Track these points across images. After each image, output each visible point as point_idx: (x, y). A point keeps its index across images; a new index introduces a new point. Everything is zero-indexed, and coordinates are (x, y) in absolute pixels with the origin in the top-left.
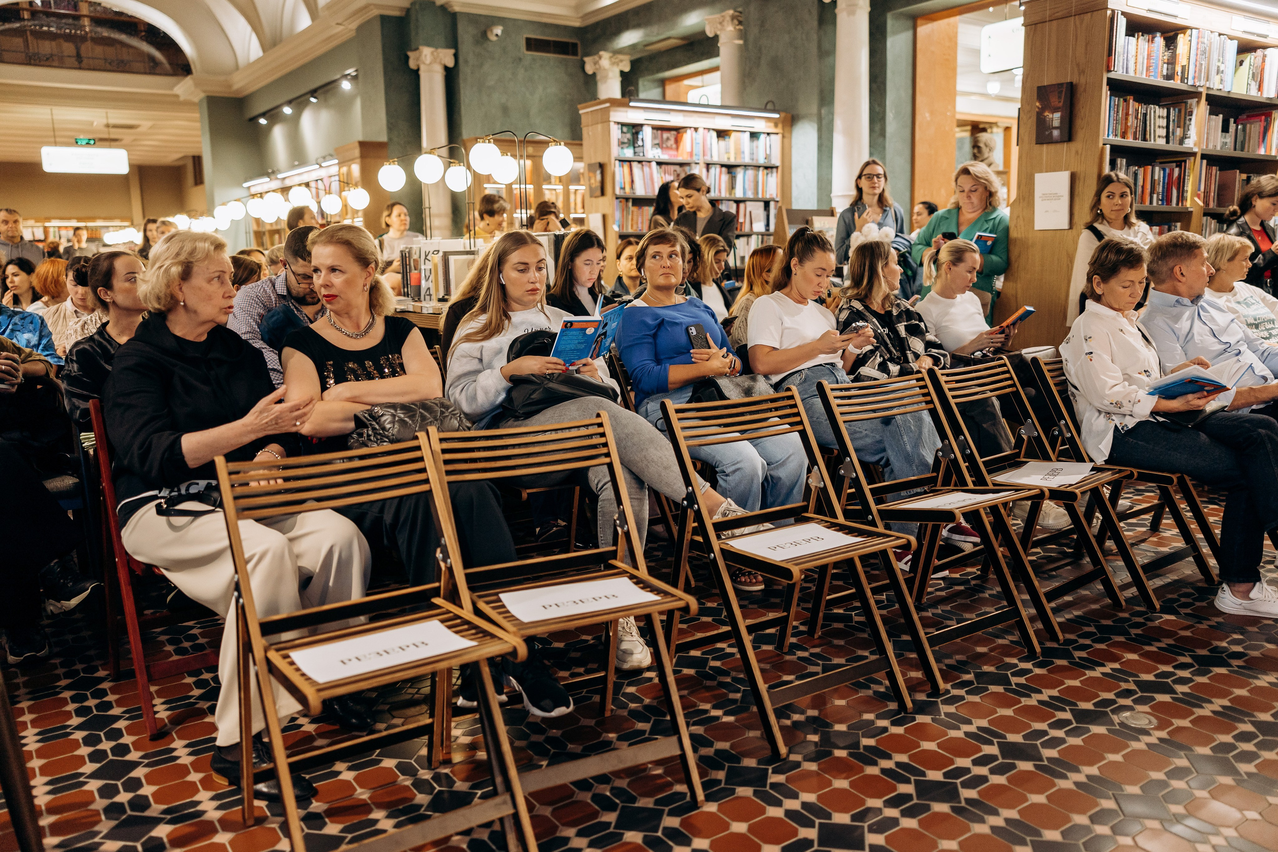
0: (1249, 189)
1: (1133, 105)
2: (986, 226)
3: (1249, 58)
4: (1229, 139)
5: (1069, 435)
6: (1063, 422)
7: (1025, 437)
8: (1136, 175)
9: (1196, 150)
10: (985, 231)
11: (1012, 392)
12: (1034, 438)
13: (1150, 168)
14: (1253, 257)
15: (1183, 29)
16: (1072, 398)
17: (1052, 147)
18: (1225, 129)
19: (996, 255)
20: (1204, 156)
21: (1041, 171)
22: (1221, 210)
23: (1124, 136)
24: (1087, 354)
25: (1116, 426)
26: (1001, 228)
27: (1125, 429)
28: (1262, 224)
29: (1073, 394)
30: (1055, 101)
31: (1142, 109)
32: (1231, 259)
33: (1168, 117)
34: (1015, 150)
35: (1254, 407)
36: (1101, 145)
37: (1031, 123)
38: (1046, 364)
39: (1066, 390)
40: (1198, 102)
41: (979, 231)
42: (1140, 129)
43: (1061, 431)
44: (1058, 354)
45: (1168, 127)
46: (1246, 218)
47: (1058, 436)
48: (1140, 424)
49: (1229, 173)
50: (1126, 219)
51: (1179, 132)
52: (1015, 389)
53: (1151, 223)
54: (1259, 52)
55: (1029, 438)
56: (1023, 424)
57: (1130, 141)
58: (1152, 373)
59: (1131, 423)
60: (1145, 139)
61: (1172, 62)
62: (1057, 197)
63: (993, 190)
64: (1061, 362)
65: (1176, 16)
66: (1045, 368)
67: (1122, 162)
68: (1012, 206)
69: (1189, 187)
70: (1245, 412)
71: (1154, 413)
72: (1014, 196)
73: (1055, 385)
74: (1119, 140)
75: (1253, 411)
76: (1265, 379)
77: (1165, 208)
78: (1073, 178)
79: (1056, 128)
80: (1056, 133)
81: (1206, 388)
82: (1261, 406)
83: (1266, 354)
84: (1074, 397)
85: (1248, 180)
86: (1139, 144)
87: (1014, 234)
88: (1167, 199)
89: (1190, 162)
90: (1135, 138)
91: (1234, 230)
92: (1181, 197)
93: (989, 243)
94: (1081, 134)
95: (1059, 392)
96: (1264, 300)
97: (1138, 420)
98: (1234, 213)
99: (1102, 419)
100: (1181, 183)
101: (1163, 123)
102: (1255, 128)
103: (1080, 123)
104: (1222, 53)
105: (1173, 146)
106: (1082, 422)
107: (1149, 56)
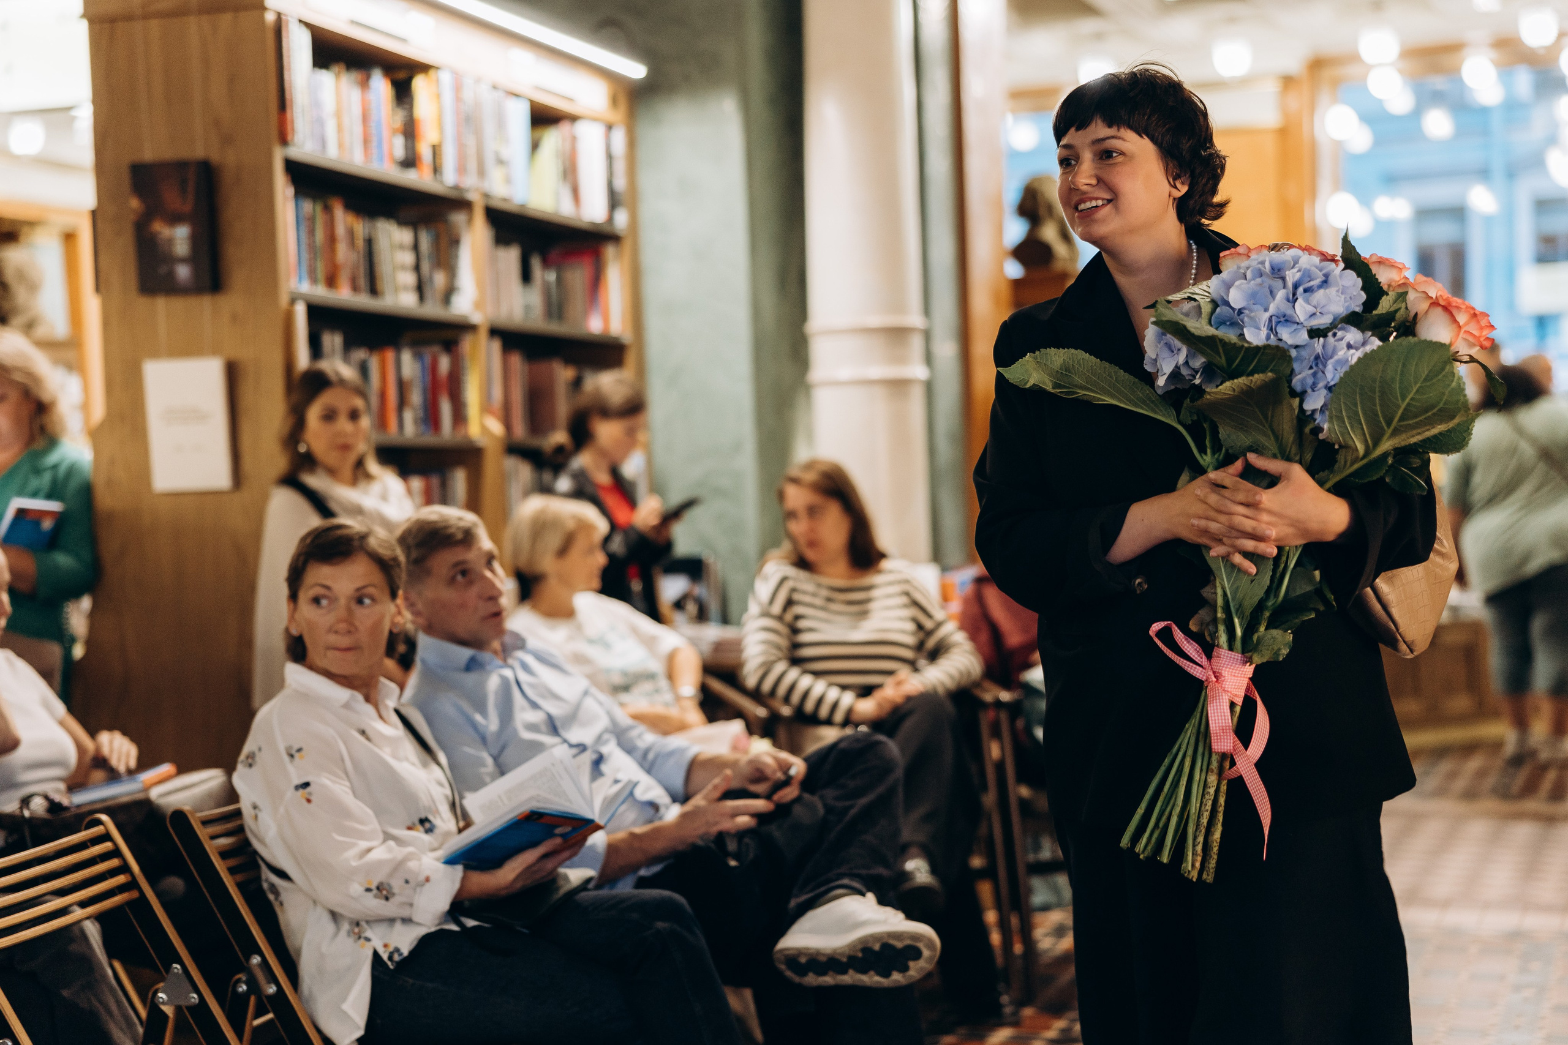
0: (583, 400)
1: (342, 218)
2: (34, 483)
3: (552, 138)
4: (534, 298)
5: (272, 989)
6: (256, 960)
7: (168, 1010)
8: (364, 369)
9: (477, 318)
10: (34, 495)
11: (129, 903)
12: (191, 1008)
13: (390, 355)
14: (607, 540)
15: (423, 68)
16: (271, 897)
17: (178, 304)
18: (526, 276)
19: (66, 550)
20: (495, 332)
21: (156, 354)
22: (535, 442)
23: (331, 281)
24: (297, 788)
25: (376, 955)
26: (73, 485)
27: (396, 958)
28: (615, 472)
29: (274, 889)
30: (172, 199)
31: (360, 227)
32: (563, 551)
33: (416, 247)
34: (92, 306)
35: (643, 872)
36: (284, 300)
37: (125, 244)
38: (205, 823)
39: (258, 878)
40: (470, 221)
41: (21, 493)
42: (362, 271)
43: (252, 983)
44: (231, 795)
45: (417, 268)
46: (582, 460)
47: (246, 996)
48: (425, 943)
49: (542, 367)
50: (360, 464)
51: (440, 279)
52: (134, 894)
53: (404, 472)
54: (564, 128)
55: (178, 1010)
56: (163, 979)
57: (344, 296)
58: (437, 821)
59: (404, 940)
60: (374, 290)
61: (410, 131)
62: (196, 416)
63: (45, 397)
64: (238, 813)
65: (403, 40)
66: (202, 833)
67: (332, 341)
68: (95, 435)
69: (472, 395)
70: (625, 888)
71: (457, 909)
72: (98, 411)
73: (232, 871)
74: (321, 293)
75: (642, 883)
76: (654, 806)
77: (429, 439)
78: (233, 374)
79: (183, 260)
80: (183, 272)
81: (558, 831)
82: (656, 869)
83: (651, 756)
84: (277, 893)
85: (577, 384)
86: (362, 301)
87: (105, 500)
88: (431, 417)
89: (467, 344)
90: (355, 288)
91: (564, 484)
92: (459, 416)
93: (47, 524)
94: (238, 275)
95: (240, 886)
96: (635, 631)
97: (422, 931)
98: (560, 449)
99: (344, 941)
100: (455, 387)
101: (408, 258)
102: (578, 276)
103: (235, 253)
104: (501, 123)
105: (432, 310)
106: (299, 952)
107: (365, 118)
